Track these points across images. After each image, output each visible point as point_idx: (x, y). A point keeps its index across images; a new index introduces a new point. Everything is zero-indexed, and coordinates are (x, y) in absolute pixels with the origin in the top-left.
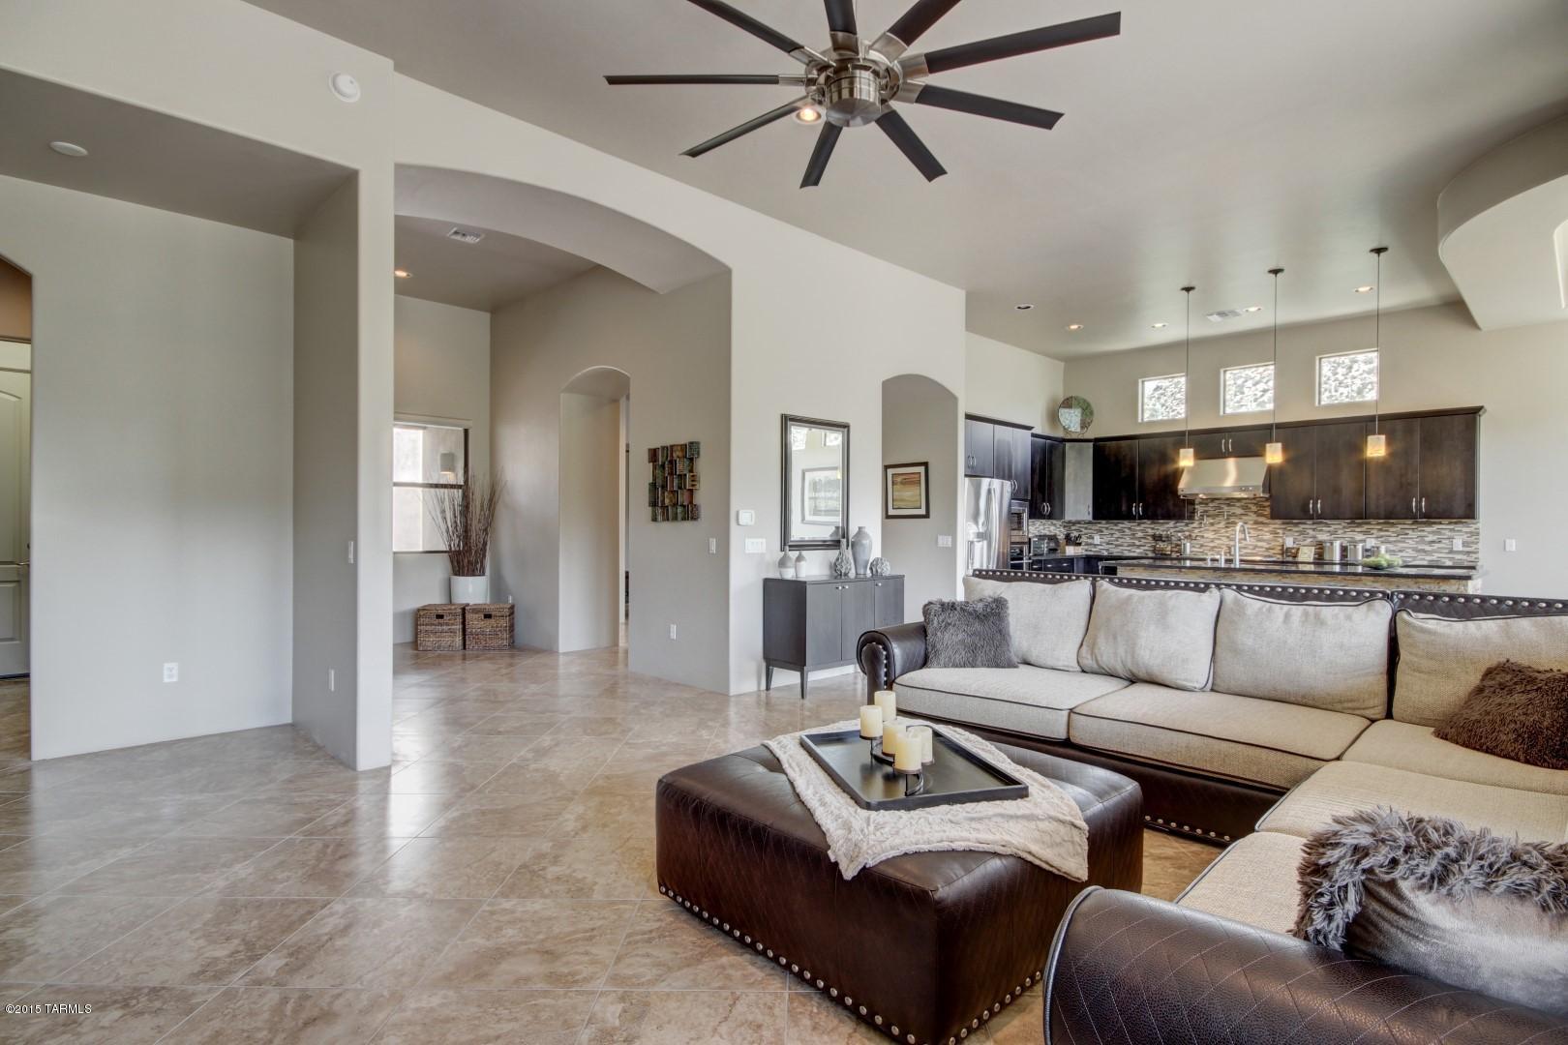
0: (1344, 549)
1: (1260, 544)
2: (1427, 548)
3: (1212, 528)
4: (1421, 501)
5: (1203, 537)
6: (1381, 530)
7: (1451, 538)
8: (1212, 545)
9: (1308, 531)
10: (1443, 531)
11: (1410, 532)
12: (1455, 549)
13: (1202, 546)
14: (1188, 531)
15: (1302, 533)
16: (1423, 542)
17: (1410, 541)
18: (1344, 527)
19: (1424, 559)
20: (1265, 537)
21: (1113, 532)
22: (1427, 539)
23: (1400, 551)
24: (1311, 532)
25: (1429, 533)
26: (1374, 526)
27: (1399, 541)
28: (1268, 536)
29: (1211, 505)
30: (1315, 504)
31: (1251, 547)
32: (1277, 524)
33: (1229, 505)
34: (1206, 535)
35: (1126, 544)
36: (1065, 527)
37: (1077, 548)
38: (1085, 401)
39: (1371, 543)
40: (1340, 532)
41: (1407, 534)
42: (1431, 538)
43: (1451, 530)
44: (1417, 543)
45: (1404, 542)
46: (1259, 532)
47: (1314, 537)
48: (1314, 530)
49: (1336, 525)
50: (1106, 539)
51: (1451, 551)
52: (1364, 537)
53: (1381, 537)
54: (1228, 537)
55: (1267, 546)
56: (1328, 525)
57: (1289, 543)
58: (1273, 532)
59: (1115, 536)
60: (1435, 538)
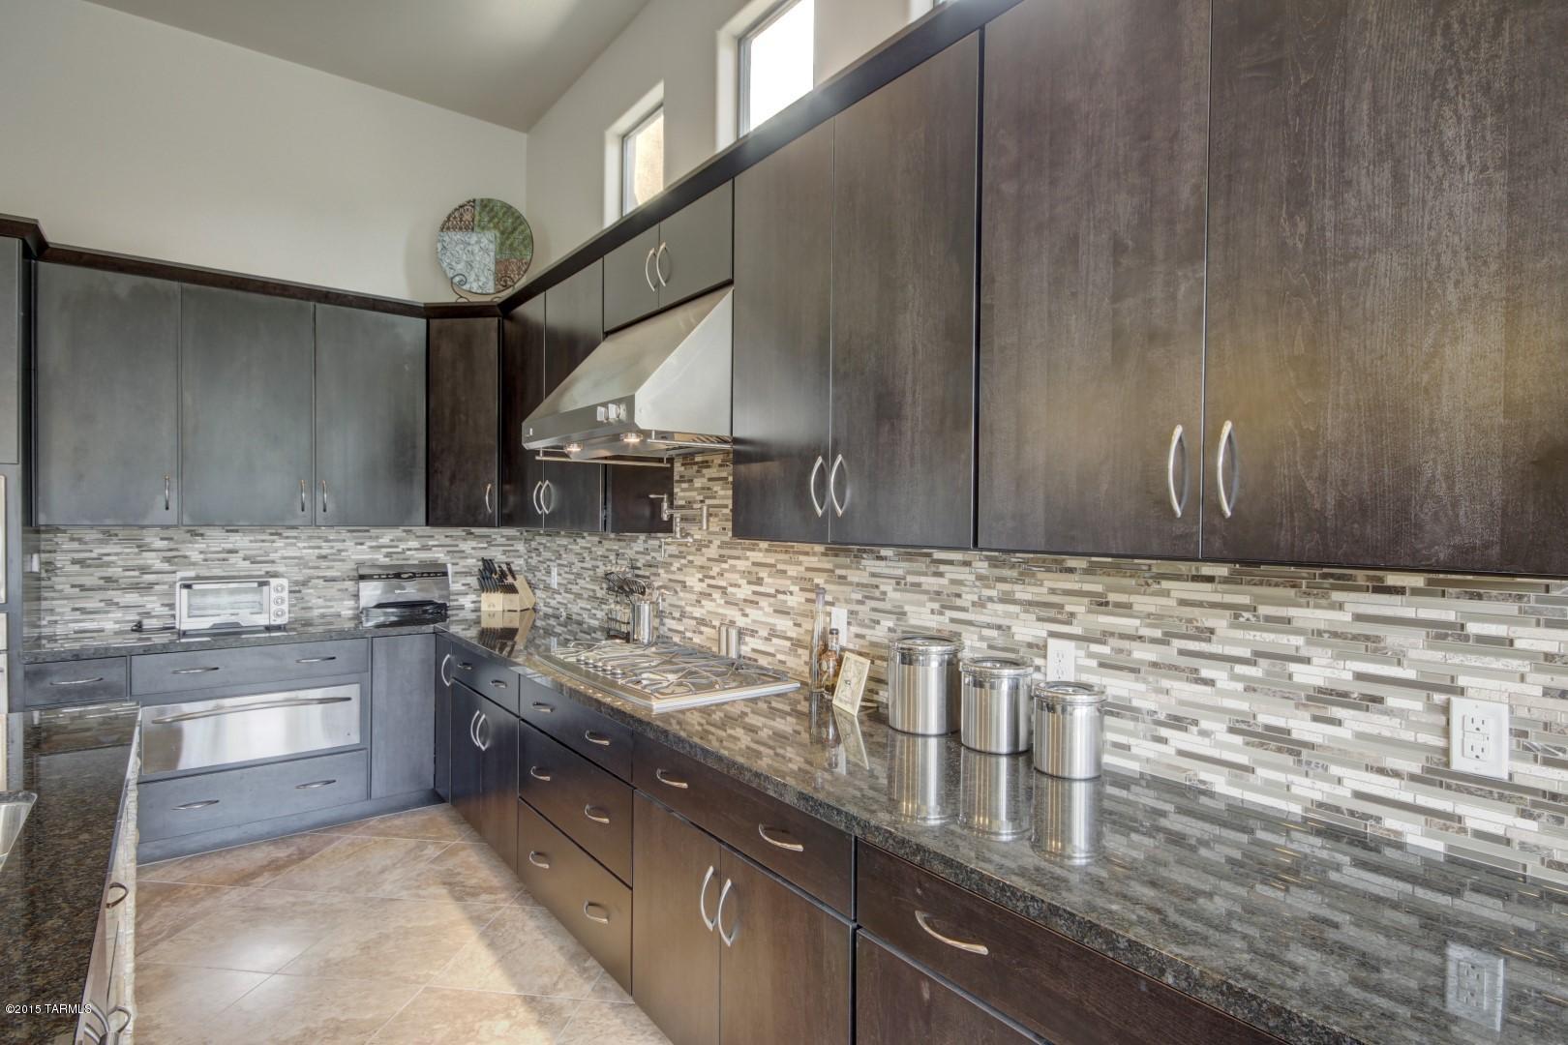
1: (780, 623)
2: (1303, 727)
3: (698, 560)
5: (684, 585)
6: (1101, 604)
7: (1442, 689)
8: (697, 612)
9: (884, 586)
10: (1393, 637)
11: (1220, 622)
12: (1460, 763)
13: (683, 614)
15: (869, 591)
17: (1221, 676)
19: (1286, 790)
20: (791, 601)
21: (571, 557)
22: (1302, 674)
23: (1178, 722)
24: (892, 593)
25: (1316, 635)
27: (1173, 670)
28: (796, 598)
29: (698, 483)
30: (827, 475)
31: (767, 634)
32: (812, 558)
34: (688, 581)
38: (509, 210)
40: (967, 598)
42: (1320, 671)
43: (1445, 633)
44: (1251, 687)
45: (1195, 677)
46: (781, 581)
47: (899, 613)
50: (566, 576)
51: (1438, 773)
52: (1041, 631)
53: (1102, 638)
54: (724, 591)
55: (793, 633)
56: (932, 569)
58: (806, 584)
59: (574, 570)
60: (1343, 673)
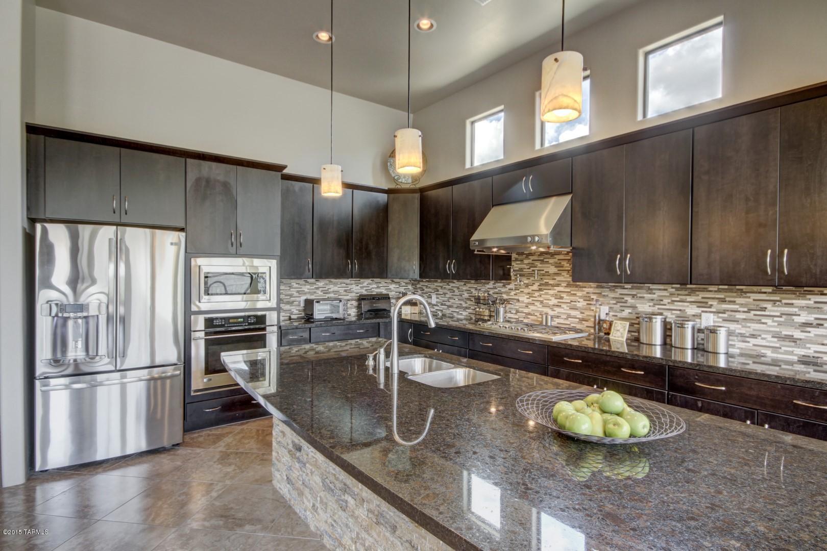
0: (667, 328)
1: (573, 313)
2: (798, 334)
3: (526, 291)
4: (781, 254)
5: (518, 300)
6: (723, 301)
8: (526, 310)
9: (626, 298)
11: (769, 306)
13: (517, 312)
14: (505, 293)
15: (619, 300)
16: (792, 324)
17: (769, 321)
18: (672, 294)
19: (792, 353)
20: (579, 305)
21: (445, 291)
22: (797, 319)
23: (753, 336)
24: (630, 300)
25: (802, 308)
26: (712, 293)
27: (752, 320)
28: (582, 304)
29: (526, 261)
30: (622, 261)
31: (565, 317)
32: (590, 289)
33: (542, 261)
34: (521, 299)
35: (455, 306)
36: (413, 285)
37: (413, 307)
39: (708, 320)
40: (666, 301)
41: (764, 309)
42: (804, 317)
44: (780, 324)
45: (760, 322)
46: (573, 298)
47: (634, 307)
48: (633, 296)
49: (659, 292)
50: (441, 299)
52: (699, 311)
53: (724, 312)
54: (542, 302)
55: (580, 316)
56: (650, 291)
57: (603, 312)
58: (587, 298)
59: (447, 296)
60: (811, 318)
